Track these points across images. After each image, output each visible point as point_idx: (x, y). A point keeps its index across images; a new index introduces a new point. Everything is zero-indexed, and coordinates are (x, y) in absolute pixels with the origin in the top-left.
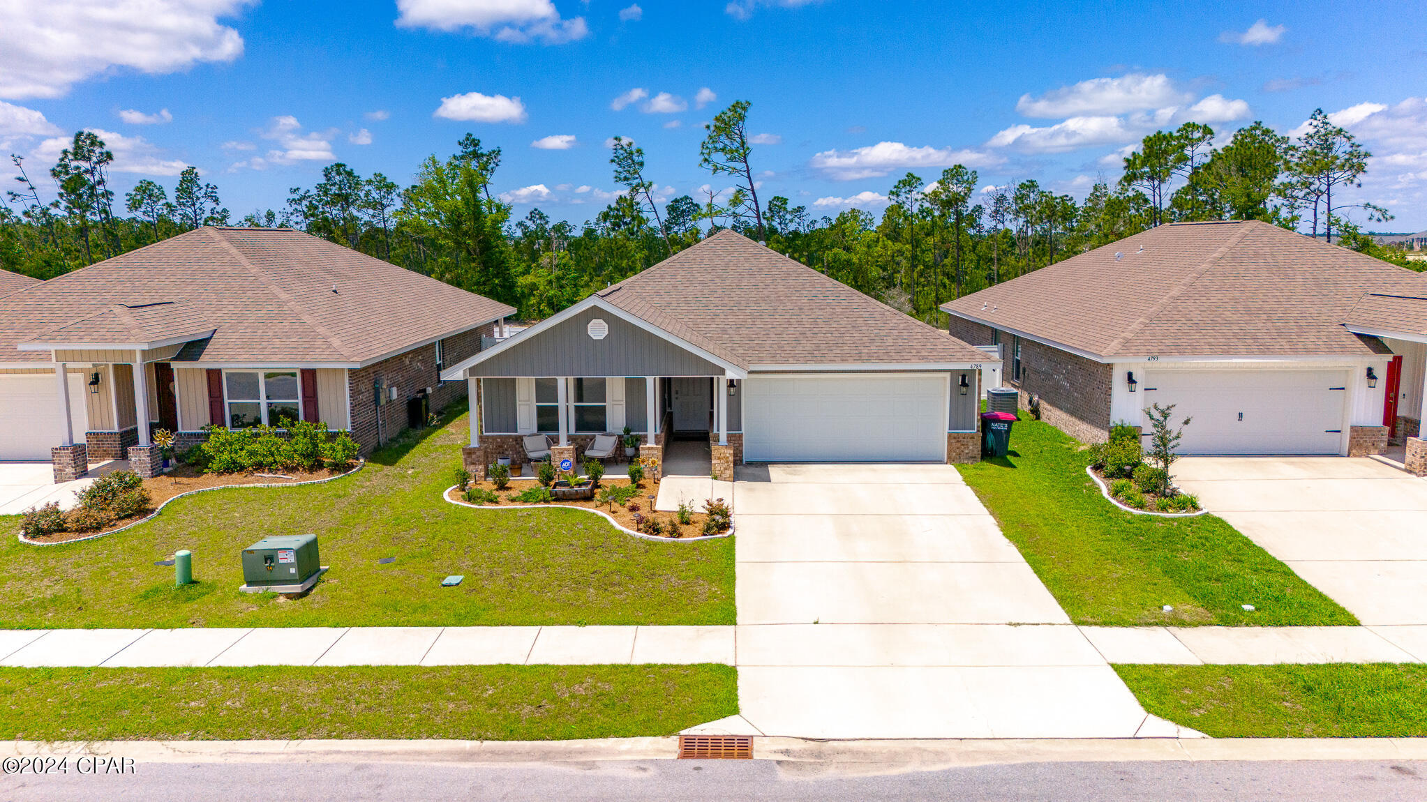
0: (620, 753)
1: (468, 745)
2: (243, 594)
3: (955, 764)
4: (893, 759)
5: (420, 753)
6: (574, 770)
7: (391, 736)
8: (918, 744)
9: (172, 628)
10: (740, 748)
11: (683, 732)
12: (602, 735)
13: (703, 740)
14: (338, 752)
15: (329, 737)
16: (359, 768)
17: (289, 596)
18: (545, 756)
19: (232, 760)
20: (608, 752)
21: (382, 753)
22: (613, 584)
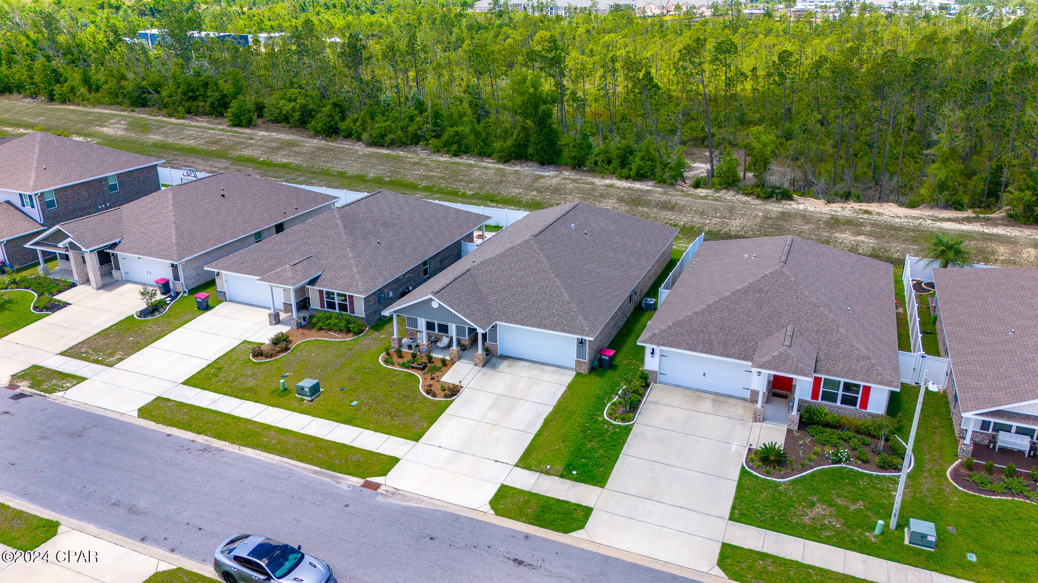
0: (349, 481)
1: (318, 469)
2: (296, 397)
3: (423, 505)
4: (411, 499)
5: (305, 468)
6: (334, 483)
7: (302, 462)
8: (421, 497)
9: (274, 407)
10: (376, 486)
11: (367, 479)
12: (348, 475)
13: (370, 482)
14: (289, 463)
15: (289, 458)
16: (291, 470)
17: (307, 400)
18: (332, 477)
19: (267, 460)
20: (347, 480)
21: (297, 466)
22: (397, 416)
